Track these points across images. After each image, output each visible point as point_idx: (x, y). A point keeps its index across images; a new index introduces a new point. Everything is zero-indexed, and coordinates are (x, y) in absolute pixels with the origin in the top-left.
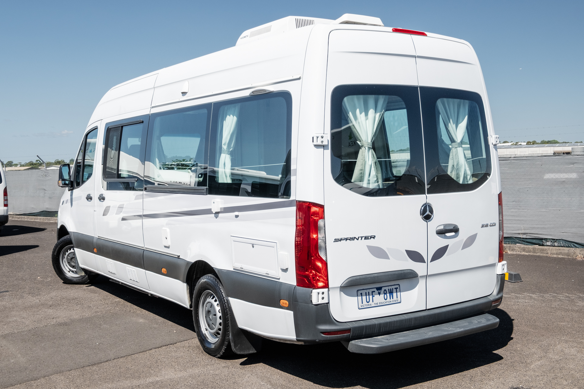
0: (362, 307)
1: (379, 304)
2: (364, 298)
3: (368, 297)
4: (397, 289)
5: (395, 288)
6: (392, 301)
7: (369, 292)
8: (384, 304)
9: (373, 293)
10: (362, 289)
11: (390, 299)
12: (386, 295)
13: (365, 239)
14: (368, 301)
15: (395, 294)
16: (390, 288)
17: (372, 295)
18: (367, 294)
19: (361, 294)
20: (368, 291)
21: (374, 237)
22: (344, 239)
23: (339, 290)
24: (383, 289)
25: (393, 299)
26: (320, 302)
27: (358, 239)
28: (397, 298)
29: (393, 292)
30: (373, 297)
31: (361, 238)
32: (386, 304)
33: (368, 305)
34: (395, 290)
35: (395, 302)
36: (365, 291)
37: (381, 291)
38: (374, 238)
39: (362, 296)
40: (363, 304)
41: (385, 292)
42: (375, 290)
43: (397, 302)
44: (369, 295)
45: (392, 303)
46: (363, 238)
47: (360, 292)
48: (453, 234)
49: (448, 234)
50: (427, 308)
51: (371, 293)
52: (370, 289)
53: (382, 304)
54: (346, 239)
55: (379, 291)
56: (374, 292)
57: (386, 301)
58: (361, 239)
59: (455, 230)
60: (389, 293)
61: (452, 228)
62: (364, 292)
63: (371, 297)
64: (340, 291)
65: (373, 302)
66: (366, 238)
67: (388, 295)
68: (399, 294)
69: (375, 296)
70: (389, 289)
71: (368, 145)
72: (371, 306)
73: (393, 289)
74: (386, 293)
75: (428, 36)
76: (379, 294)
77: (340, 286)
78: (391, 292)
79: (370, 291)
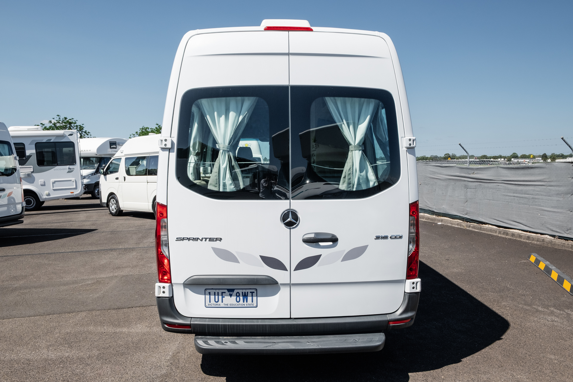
0: (209, 306)
1: (229, 305)
2: (212, 297)
3: (217, 297)
4: (253, 293)
5: (250, 292)
6: (246, 305)
7: (218, 293)
8: (235, 306)
9: (223, 294)
10: (211, 288)
11: (244, 302)
12: (238, 298)
13: (209, 241)
14: (217, 300)
15: (250, 298)
16: (244, 291)
17: (222, 295)
18: (216, 294)
19: (210, 293)
20: (217, 291)
21: (221, 239)
22: (186, 239)
23: (182, 287)
24: (236, 291)
25: (247, 302)
26: (160, 296)
27: (202, 240)
28: (252, 302)
29: (247, 296)
30: (223, 298)
31: (205, 239)
32: (238, 306)
33: (217, 305)
34: (250, 294)
35: (250, 306)
36: (214, 291)
37: (232, 293)
38: (220, 241)
39: (210, 295)
40: (210, 303)
41: (238, 294)
42: (226, 291)
43: (252, 306)
44: (218, 295)
45: (246, 306)
46: (208, 240)
47: (208, 291)
48: (331, 243)
49: (321, 244)
50: (291, 317)
51: (220, 294)
52: (220, 290)
53: (233, 306)
54: (189, 239)
55: (231, 293)
56: (225, 293)
57: (238, 303)
58: (205, 241)
59: (334, 240)
60: (243, 296)
61: (330, 237)
62: (212, 292)
63: (220, 297)
64: (184, 287)
65: (222, 302)
66: (211, 240)
67: (241, 298)
68: (255, 298)
69: (225, 297)
70: (242, 293)
71: (223, 148)
72: (220, 306)
73: (248, 292)
74: (239, 296)
75: (314, 31)
76: (231, 295)
77: (183, 282)
78: (245, 296)
79: (220, 292)
